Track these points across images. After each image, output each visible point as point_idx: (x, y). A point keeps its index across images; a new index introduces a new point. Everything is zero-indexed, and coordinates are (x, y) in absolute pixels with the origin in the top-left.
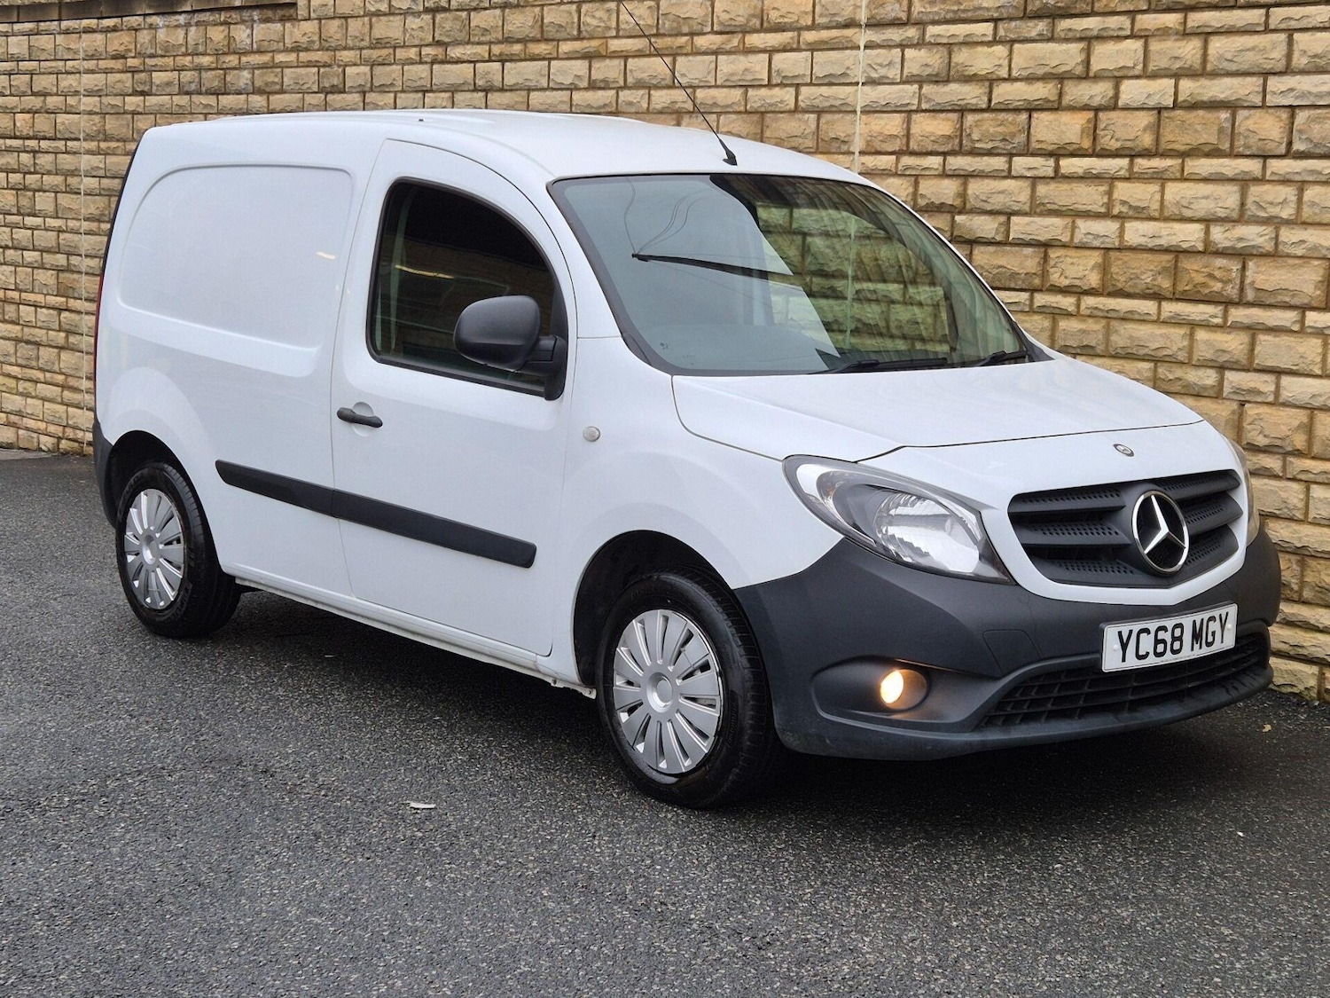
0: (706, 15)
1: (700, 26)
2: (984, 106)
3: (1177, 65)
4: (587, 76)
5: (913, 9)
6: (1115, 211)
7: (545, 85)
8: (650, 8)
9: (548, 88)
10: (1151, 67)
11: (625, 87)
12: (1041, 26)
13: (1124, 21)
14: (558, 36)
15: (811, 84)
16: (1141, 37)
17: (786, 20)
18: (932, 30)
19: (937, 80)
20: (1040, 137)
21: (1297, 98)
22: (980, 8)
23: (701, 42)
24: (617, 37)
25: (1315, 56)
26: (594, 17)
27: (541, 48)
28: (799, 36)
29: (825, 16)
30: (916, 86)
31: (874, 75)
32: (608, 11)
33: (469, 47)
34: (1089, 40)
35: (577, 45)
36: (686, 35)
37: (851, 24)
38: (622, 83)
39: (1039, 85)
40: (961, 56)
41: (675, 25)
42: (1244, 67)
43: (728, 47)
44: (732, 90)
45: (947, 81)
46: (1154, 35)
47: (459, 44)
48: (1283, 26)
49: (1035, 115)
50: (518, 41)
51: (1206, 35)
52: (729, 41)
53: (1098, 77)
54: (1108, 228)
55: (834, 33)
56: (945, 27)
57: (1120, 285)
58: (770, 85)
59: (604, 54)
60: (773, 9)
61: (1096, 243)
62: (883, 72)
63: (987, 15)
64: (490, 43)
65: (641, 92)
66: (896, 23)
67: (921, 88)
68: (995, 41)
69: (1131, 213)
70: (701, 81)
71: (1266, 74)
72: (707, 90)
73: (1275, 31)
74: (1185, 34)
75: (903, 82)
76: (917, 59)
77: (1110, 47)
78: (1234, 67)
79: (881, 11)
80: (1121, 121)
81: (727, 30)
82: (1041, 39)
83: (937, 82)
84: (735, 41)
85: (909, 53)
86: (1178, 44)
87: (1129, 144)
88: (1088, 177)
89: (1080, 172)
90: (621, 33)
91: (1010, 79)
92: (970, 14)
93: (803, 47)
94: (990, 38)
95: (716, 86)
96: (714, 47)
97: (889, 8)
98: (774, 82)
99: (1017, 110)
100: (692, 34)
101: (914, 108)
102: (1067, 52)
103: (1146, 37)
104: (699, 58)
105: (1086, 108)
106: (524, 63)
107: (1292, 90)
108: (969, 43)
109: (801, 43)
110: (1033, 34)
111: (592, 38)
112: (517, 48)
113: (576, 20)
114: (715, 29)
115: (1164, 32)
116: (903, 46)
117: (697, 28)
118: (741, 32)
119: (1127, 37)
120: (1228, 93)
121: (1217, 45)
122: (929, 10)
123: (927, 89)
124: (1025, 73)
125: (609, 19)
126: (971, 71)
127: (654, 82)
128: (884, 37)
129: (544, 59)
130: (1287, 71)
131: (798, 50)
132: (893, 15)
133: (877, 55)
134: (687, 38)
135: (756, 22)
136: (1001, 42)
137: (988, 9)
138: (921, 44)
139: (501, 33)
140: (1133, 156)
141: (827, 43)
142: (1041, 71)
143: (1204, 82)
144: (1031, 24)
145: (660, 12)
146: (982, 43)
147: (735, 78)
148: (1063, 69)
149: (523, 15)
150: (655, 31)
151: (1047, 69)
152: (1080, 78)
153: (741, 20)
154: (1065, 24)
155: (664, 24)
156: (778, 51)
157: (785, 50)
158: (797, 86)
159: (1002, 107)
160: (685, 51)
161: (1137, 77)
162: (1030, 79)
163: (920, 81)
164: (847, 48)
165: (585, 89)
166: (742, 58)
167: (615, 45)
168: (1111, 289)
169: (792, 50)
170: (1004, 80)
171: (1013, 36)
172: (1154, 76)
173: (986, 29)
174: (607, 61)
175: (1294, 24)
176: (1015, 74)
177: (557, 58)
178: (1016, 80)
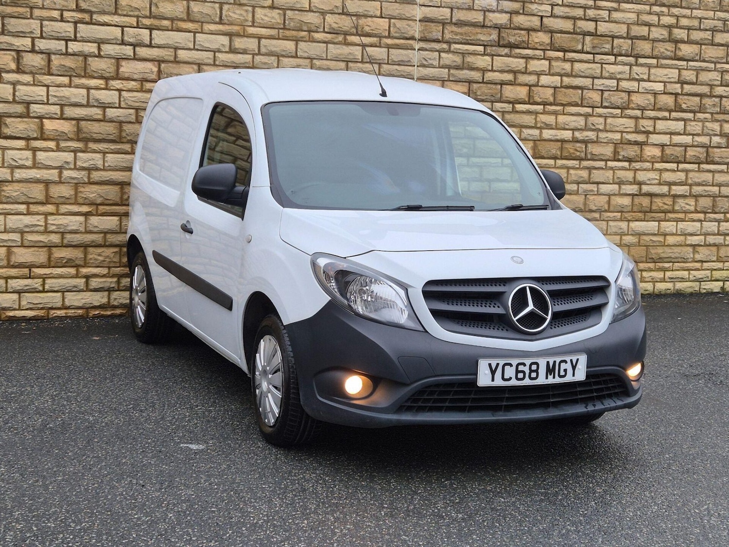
0: (321, 23)
1: (316, 28)
2: (481, 81)
3: (564, 72)
4: (228, 45)
5: (444, 36)
6: (539, 125)
7: (192, 47)
8: (279, 14)
9: (194, 49)
10: (552, 71)
11: (259, 54)
12: (506, 51)
13: (541, 53)
14: (203, 20)
15: (388, 64)
16: (547, 60)
17: (374, 32)
18: (455, 46)
19: (457, 68)
20: (507, 95)
21: (604, 87)
22: (479, 40)
23: (317, 36)
24: (253, 26)
25: (612, 73)
26: (234, 13)
27: (190, 26)
28: (380, 40)
29: (398, 33)
30: (447, 70)
31: (425, 63)
32: (247, 11)
33: (116, 17)
34: (527, 58)
35: (221, 27)
36: (305, 31)
37: (412, 38)
38: (257, 52)
39: (506, 74)
40: (470, 59)
41: (298, 25)
42: (587, 75)
43: (336, 41)
44: (338, 62)
45: (462, 69)
46: (553, 59)
47: (106, 14)
48: (599, 62)
49: (504, 86)
50: (166, 19)
51: (573, 61)
52: (337, 38)
53: (530, 73)
54: (536, 132)
55: (402, 41)
56: (461, 45)
57: (542, 154)
58: (362, 62)
59: (242, 34)
60: (367, 25)
61: (531, 138)
62: (431, 62)
63: (481, 43)
64: (138, 17)
65: (273, 58)
66: (437, 41)
67: (449, 70)
68: (484, 54)
69: (545, 127)
70: (317, 56)
71: (594, 78)
72: (321, 61)
73: (597, 63)
74: (565, 60)
75: (439, 67)
76: (447, 58)
77: (536, 62)
78: (583, 74)
79: (430, 34)
80: (542, 92)
81: (335, 32)
82: (506, 55)
83: (457, 69)
84: (340, 38)
85: (443, 55)
86: (563, 64)
87: (545, 100)
88: (528, 112)
89: (525, 110)
90: (255, 24)
91: (492, 70)
92: (474, 42)
93: (383, 46)
94: (483, 53)
95: (327, 59)
96: (327, 40)
97: (434, 34)
98: (365, 60)
99: (496, 84)
100: (309, 31)
101: (446, 79)
102: (519, 62)
103: (550, 60)
104: (315, 44)
105: (526, 85)
106: (170, 32)
107: (603, 84)
108: (474, 54)
109: (382, 44)
110: (503, 53)
111: (231, 24)
112: (166, 23)
113: (218, 13)
114: (326, 30)
115: (557, 59)
116: (439, 51)
117: (315, 29)
118: (344, 34)
119: (542, 59)
120: (582, 83)
121: (577, 66)
122: (455, 37)
123: (452, 71)
124: (500, 69)
125: (247, 16)
126: (476, 66)
127: (284, 53)
128: (430, 46)
129: (190, 32)
130: (601, 77)
131: (380, 47)
132: (436, 37)
133: (427, 54)
134: (306, 33)
135: (354, 30)
136: (487, 55)
137: (483, 41)
138: (449, 51)
139: (148, 11)
140: (545, 104)
141: (398, 45)
142: (507, 69)
143: (572, 79)
144: (502, 49)
145: (287, 17)
146: (479, 54)
147: (341, 57)
148: (517, 69)
149: (173, 4)
150: (282, 26)
151: (510, 68)
152: (523, 73)
153: (345, 29)
154: (518, 51)
155: (290, 23)
156: (368, 46)
157: (371, 46)
158: (380, 64)
159: (490, 82)
160: (305, 40)
161: (546, 75)
162: (502, 71)
163: (449, 67)
164: (408, 49)
165: (226, 52)
166: (344, 47)
167: (251, 30)
168: (538, 156)
169: (376, 46)
170: (490, 71)
171: (493, 53)
172: (553, 75)
173: (481, 48)
174: (246, 39)
175: (603, 61)
176: (494, 68)
177: (202, 33)
178: (495, 71)
